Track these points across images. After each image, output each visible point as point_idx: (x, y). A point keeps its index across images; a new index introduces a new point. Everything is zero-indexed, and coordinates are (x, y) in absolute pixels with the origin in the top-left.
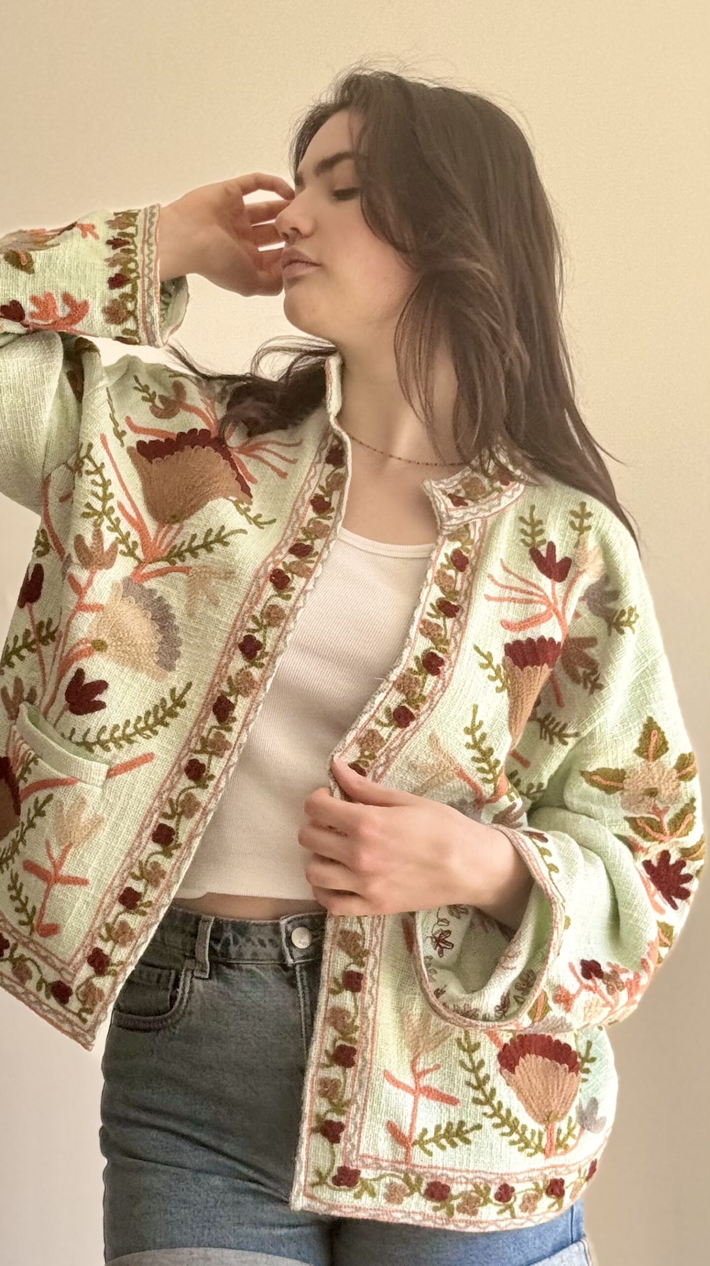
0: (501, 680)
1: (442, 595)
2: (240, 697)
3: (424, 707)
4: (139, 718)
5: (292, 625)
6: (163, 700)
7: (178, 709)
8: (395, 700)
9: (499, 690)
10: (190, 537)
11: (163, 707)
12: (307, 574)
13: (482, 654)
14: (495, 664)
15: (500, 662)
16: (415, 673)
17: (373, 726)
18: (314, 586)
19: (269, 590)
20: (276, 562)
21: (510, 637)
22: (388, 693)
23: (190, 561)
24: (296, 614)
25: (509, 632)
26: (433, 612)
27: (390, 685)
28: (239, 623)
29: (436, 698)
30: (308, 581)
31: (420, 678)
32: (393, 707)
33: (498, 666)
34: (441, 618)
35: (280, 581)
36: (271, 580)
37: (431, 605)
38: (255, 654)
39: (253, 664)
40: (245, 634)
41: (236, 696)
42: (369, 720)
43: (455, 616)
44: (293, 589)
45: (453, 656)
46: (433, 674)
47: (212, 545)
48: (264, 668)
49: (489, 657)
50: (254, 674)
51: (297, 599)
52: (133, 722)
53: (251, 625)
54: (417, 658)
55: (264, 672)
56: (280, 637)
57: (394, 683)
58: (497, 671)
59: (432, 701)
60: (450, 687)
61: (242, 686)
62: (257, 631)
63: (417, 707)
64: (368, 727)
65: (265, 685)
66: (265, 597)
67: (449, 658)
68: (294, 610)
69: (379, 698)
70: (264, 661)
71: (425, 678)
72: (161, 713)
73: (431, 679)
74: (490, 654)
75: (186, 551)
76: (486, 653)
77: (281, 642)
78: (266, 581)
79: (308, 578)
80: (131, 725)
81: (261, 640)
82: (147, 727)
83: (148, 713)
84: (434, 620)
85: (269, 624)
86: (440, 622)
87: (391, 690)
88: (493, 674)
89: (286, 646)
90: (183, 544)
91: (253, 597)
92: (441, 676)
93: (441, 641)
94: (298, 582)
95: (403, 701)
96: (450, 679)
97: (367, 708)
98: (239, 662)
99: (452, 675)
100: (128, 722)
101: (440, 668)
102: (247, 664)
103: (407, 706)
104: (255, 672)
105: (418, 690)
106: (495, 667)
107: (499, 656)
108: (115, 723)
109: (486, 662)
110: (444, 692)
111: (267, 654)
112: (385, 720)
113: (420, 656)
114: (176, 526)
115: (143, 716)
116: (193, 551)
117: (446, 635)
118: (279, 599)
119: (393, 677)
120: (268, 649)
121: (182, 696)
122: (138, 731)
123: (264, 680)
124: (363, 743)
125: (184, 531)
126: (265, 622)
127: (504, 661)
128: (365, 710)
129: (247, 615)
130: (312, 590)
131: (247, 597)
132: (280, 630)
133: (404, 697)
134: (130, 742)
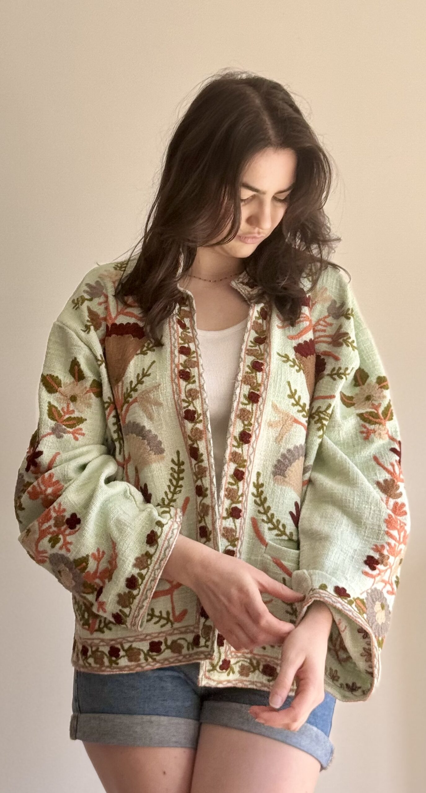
0: (297, 366)
1: (257, 335)
2: (198, 442)
3: (262, 389)
4: (169, 487)
5: (205, 395)
6: (172, 468)
7: (182, 467)
8: (246, 389)
9: (298, 371)
10: (129, 384)
11: (175, 472)
12: (196, 364)
13: (282, 356)
14: (291, 358)
15: (294, 357)
16: (250, 373)
17: (241, 406)
18: (203, 369)
19: (183, 383)
20: (177, 366)
21: (295, 343)
22: (241, 387)
23: (134, 395)
24: (203, 388)
25: (293, 341)
26: (252, 345)
27: (240, 383)
28: (178, 408)
29: (266, 383)
30: (198, 369)
31: (254, 375)
32: (247, 393)
33: (293, 359)
34: (258, 346)
35: (185, 376)
36: (181, 378)
37: (251, 341)
38: (195, 417)
39: (196, 423)
40: (184, 410)
41: (197, 443)
42: (238, 404)
43: (264, 342)
44: (194, 376)
45: (268, 360)
46: (259, 371)
47: (143, 380)
48: (203, 422)
49: (286, 356)
50: (199, 427)
51: (199, 380)
52: (168, 491)
53: (185, 405)
54: (248, 366)
55: (204, 423)
56: (202, 403)
57: (242, 381)
58: (294, 362)
59: (264, 385)
60: (271, 376)
61: (197, 436)
62: (189, 405)
63: (258, 390)
64: (239, 408)
65: (208, 429)
66: (183, 388)
67: (266, 361)
68: (201, 387)
69: (238, 391)
70: (201, 418)
71: (256, 374)
72: (176, 475)
73: (259, 375)
74: (286, 355)
75: (131, 391)
76: (284, 355)
77: (205, 405)
78: (179, 381)
79: (198, 366)
80: (168, 493)
81: (194, 409)
82: (176, 487)
83: (171, 481)
84: (254, 348)
85: (193, 399)
86: (257, 348)
87: (241, 385)
88: (292, 364)
89: (208, 406)
90: (127, 390)
91: (176, 392)
92: (264, 371)
93: (259, 355)
94: (194, 371)
95: (250, 389)
96: (269, 371)
97: (234, 398)
98: (189, 425)
99: (270, 369)
100: (166, 493)
101: (262, 367)
102: (193, 424)
103: (253, 391)
104: (200, 426)
105: (255, 381)
106: (292, 360)
107: (292, 355)
108: (161, 498)
109: (286, 359)
110: (268, 379)
111: (200, 414)
112: (246, 402)
113: (249, 364)
114: (120, 384)
115: (170, 484)
116: (135, 390)
117: (261, 352)
118: (190, 385)
119: (240, 378)
120: (200, 411)
121: (179, 460)
122: (174, 493)
123: (206, 427)
124: (240, 416)
125: (125, 382)
126: (190, 399)
127: (296, 355)
128: (233, 400)
129: (179, 401)
130: (203, 372)
131: (174, 392)
132: (200, 399)
133: (249, 387)
134: (175, 501)
